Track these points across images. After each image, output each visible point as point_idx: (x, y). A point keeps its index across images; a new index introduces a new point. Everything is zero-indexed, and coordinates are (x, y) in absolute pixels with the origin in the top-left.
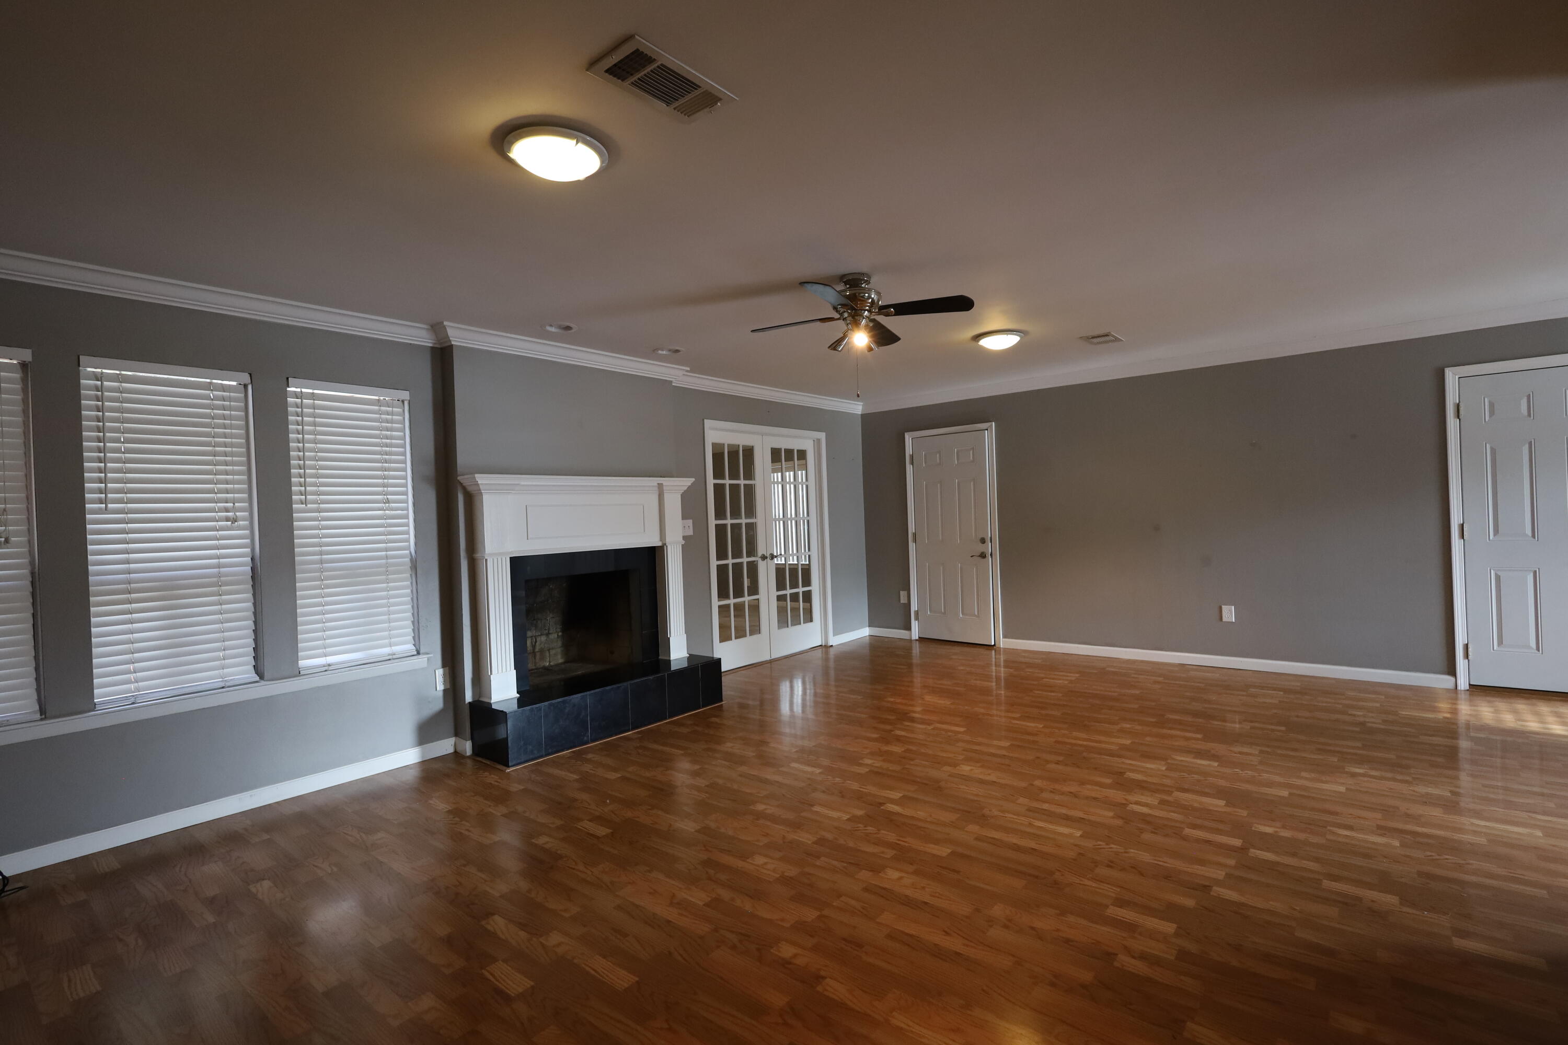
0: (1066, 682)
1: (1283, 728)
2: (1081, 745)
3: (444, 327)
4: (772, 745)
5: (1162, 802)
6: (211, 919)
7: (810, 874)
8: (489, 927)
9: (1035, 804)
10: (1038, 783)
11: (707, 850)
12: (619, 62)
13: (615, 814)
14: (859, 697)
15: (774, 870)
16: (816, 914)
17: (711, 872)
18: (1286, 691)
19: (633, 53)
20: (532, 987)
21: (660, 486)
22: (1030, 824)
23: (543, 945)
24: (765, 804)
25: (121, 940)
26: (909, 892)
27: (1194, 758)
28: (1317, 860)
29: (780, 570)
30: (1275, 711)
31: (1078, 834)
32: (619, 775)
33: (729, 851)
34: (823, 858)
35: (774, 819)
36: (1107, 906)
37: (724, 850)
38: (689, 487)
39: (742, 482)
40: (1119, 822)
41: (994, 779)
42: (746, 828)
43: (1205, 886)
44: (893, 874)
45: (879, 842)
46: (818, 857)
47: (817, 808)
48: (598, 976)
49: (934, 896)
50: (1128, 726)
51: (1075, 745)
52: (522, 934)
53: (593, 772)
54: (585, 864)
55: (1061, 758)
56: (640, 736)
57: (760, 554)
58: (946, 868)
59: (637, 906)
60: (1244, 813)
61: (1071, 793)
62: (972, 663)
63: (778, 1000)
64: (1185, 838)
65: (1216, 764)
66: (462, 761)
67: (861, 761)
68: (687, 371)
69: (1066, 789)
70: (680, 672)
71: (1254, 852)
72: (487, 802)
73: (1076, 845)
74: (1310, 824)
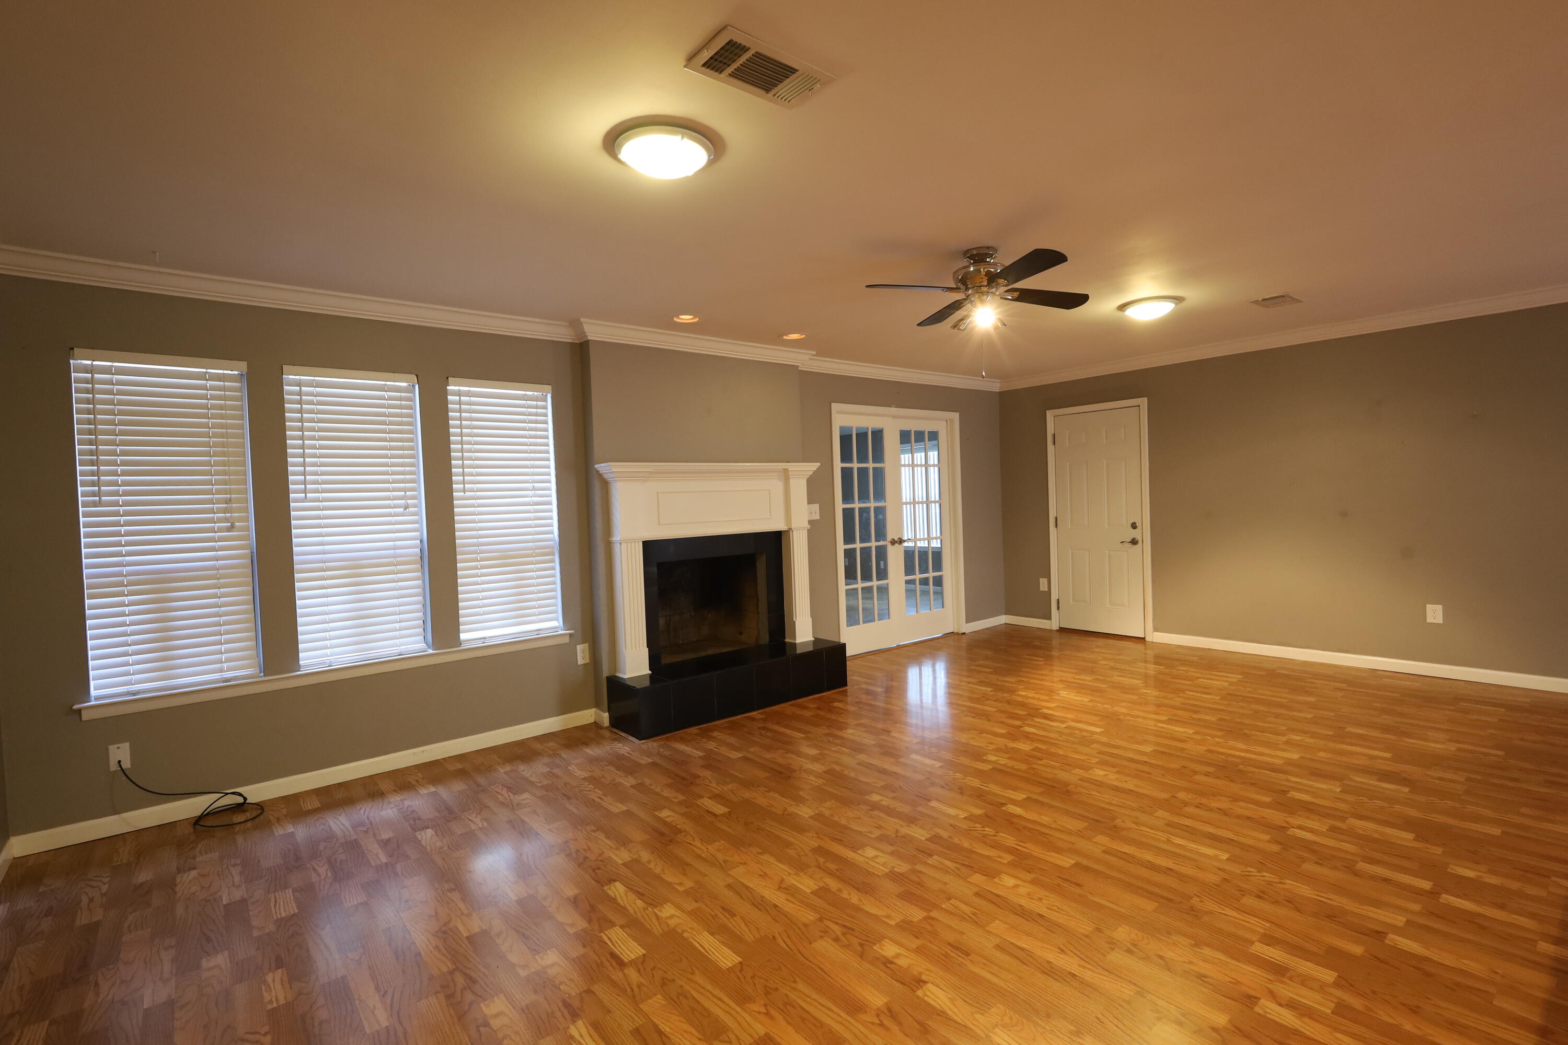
0: (1227, 684)
1: (1501, 753)
2: (1239, 757)
3: (581, 324)
4: (893, 734)
5: (1333, 829)
6: (384, 859)
7: (921, 872)
8: (610, 893)
9: (1176, 819)
10: (1182, 795)
11: (818, 837)
12: (716, 54)
13: (734, 794)
14: (989, 689)
15: (884, 865)
16: (923, 914)
17: (821, 860)
18: (1511, 708)
19: (728, 44)
20: (644, 955)
21: (786, 471)
22: (1169, 841)
23: (656, 915)
24: (881, 795)
25: (314, 869)
26: (1023, 902)
27: (1379, 780)
28: (1533, 916)
29: (909, 555)
30: (1493, 731)
31: (1225, 856)
32: (741, 755)
33: (840, 840)
34: (935, 857)
35: (889, 811)
36: (1253, 943)
37: (836, 839)
38: (815, 472)
39: (871, 465)
40: (1275, 848)
41: (1132, 788)
42: (860, 818)
43: (1378, 932)
44: (1009, 881)
45: (997, 846)
46: (931, 855)
47: (934, 804)
48: (704, 952)
49: (1051, 909)
50: (1298, 738)
51: (1231, 755)
52: (640, 903)
53: (717, 750)
54: (701, 840)
55: (1211, 769)
56: (763, 716)
57: (889, 538)
58: (1067, 880)
59: (747, 887)
60: (1438, 851)
61: (1220, 809)
62: (1117, 657)
63: (877, 1000)
64: (1356, 874)
65: (1407, 790)
66: (600, 731)
67: (984, 758)
68: (814, 355)
69: (1214, 805)
70: (806, 656)
71: (1446, 898)
72: (618, 772)
73: (1220, 869)
74: (1527, 871)
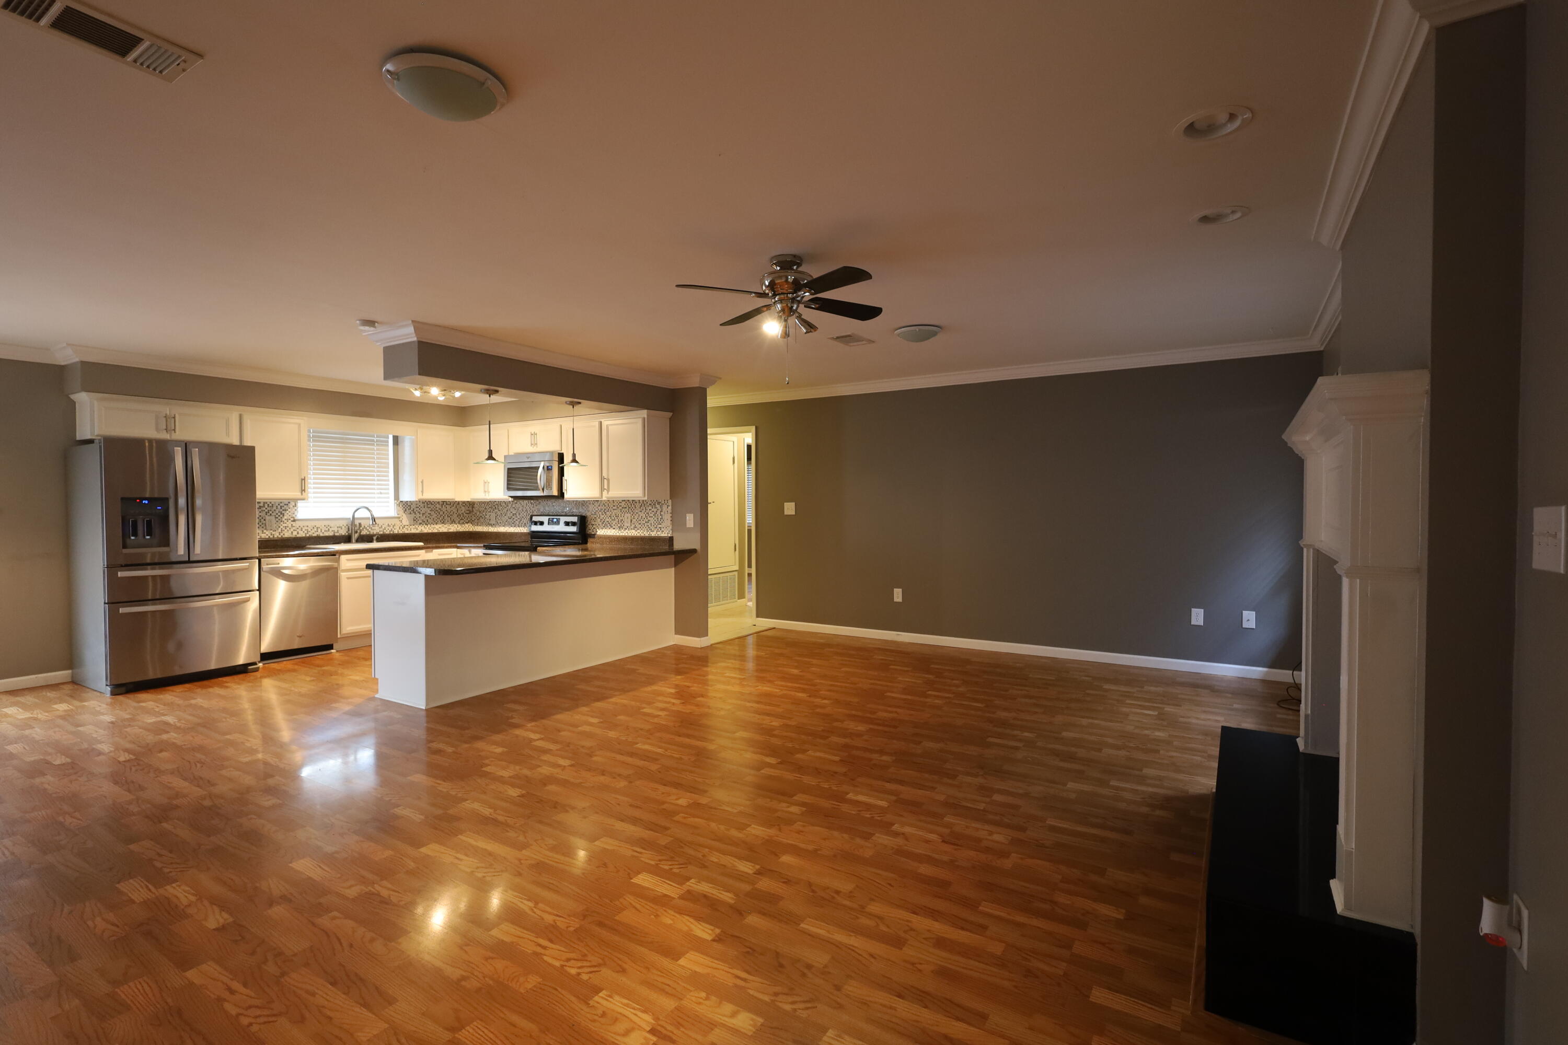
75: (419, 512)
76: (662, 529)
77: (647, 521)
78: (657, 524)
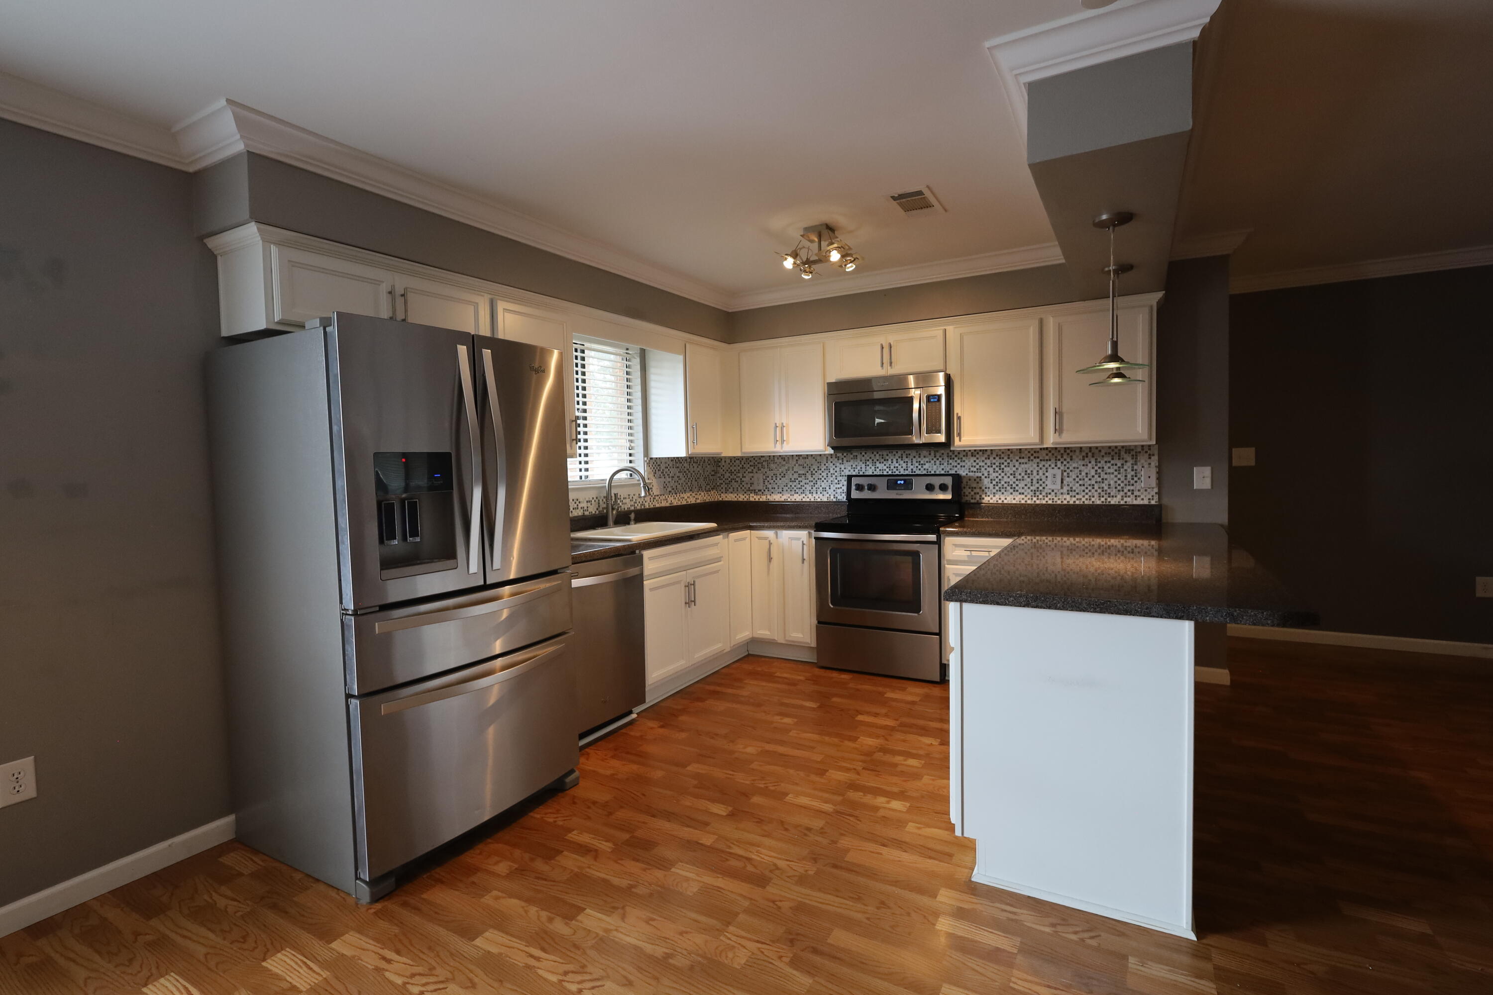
75: (668, 475)
76: (1137, 493)
77: (1099, 479)
78: (1122, 485)
